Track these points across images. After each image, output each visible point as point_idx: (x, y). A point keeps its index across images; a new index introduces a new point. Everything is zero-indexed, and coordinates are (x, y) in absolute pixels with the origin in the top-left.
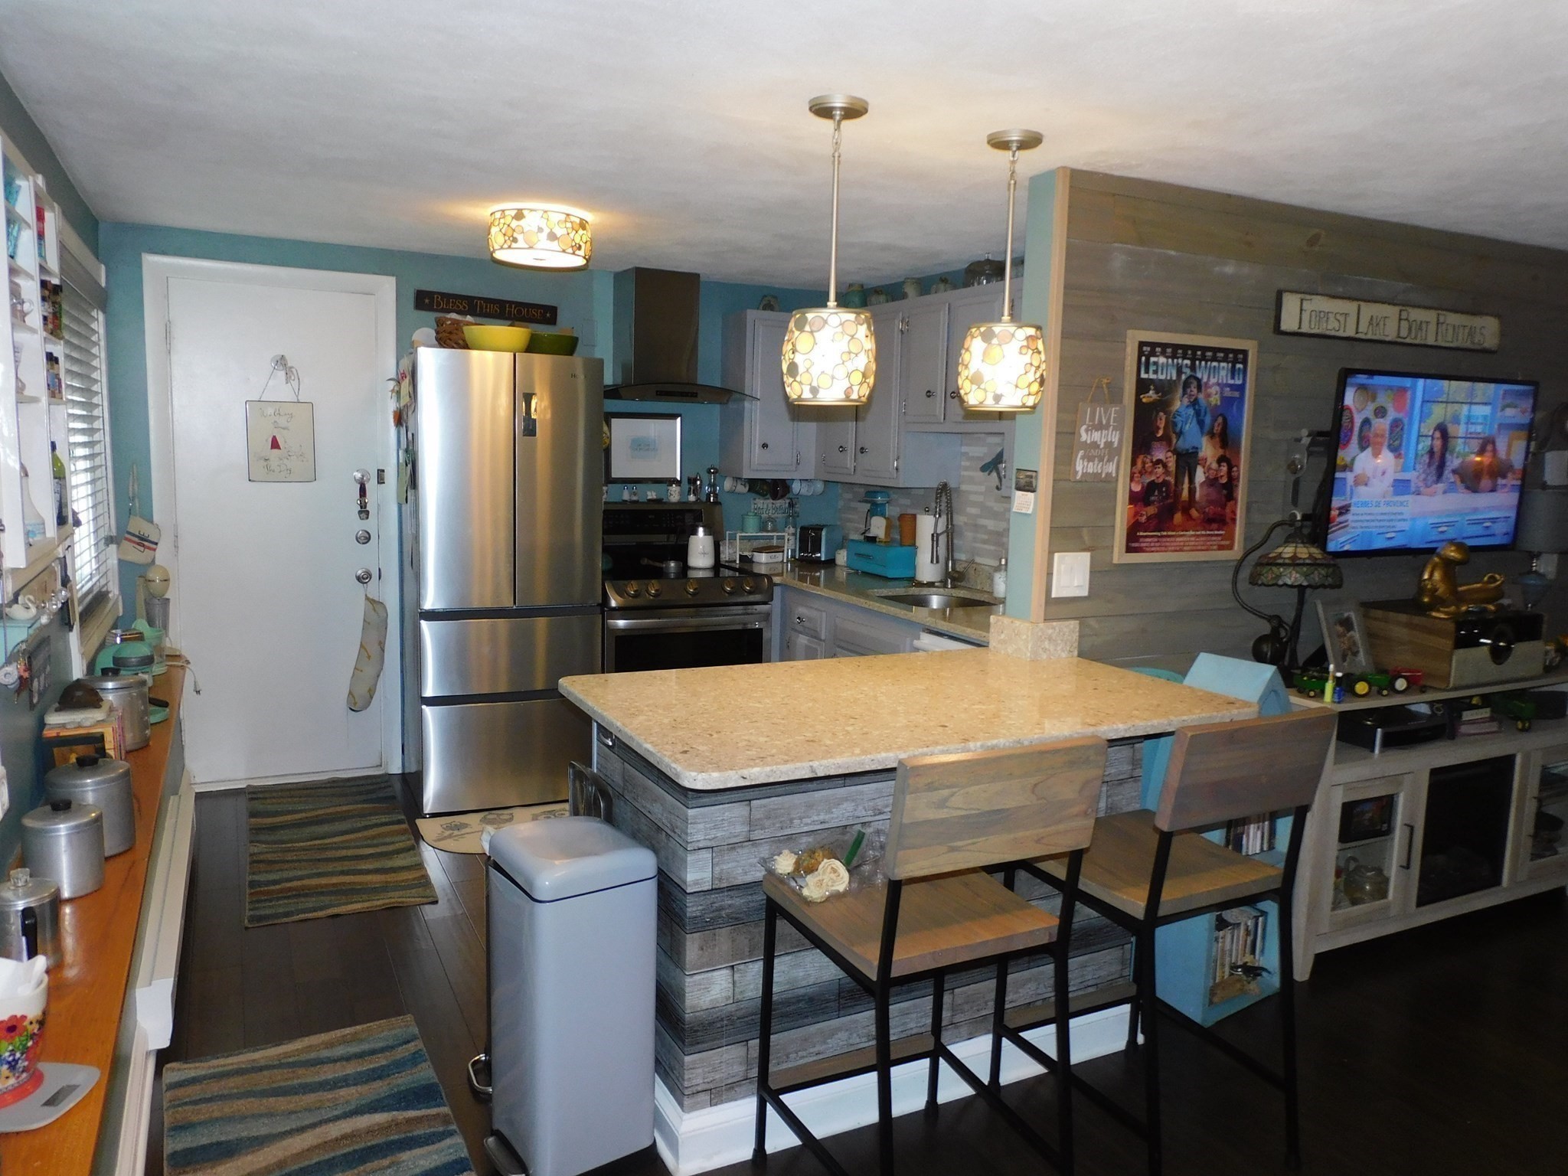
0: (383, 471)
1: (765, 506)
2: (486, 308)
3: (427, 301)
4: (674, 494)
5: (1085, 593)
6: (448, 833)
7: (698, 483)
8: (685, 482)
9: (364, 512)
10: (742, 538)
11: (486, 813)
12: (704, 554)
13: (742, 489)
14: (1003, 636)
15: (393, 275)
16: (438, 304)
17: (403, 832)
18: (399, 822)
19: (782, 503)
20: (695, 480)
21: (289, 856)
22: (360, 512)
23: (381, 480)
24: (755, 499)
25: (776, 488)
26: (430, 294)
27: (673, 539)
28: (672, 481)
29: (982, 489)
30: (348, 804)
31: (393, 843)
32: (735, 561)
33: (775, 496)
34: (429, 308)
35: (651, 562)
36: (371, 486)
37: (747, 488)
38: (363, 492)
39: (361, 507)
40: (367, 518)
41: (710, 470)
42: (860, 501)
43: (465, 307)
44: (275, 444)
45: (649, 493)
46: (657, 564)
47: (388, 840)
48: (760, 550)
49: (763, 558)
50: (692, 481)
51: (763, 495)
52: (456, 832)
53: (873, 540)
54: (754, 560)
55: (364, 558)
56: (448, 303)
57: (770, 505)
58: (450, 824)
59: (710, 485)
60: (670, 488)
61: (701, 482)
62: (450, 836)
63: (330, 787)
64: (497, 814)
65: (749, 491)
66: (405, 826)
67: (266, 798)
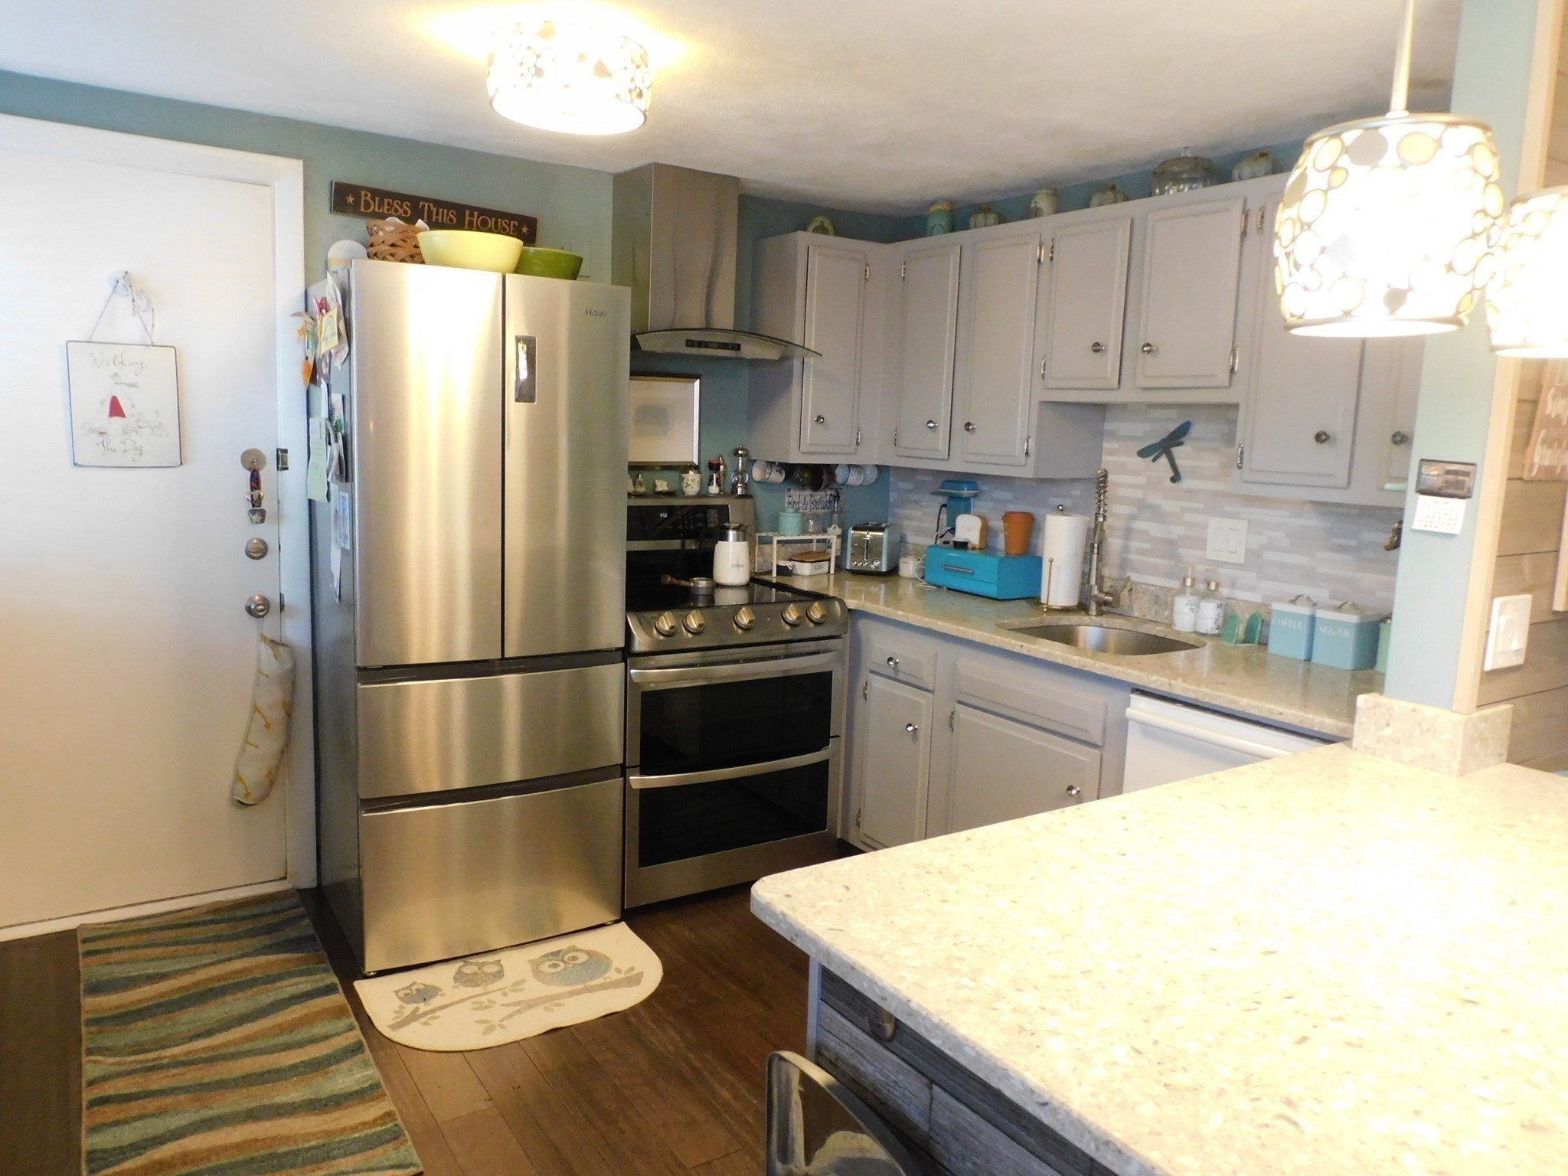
0: (285, 451)
1: (802, 498)
2: (437, 214)
3: (350, 199)
4: (692, 483)
5: (1519, 660)
6: (409, 1008)
7: (722, 467)
8: (704, 468)
9: (257, 509)
10: (779, 542)
11: (460, 964)
12: (738, 566)
13: (777, 477)
14: (1388, 731)
15: (297, 157)
16: (367, 205)
17: (338, 1013)
18: (329, 990)
19: (823, 495)
20: (718, 465)
21: (157, 1082)
22: (253, 512)
23: (282, 462)
24: (789, 490)
25: (817, 476)
26: (355, 190)
27: (691, 545)
28: (686, 467)
29: (1141, 480)
30: (242, 956)
31: (326, 1038)
32: (770, 572)
33: (816, 486)
34: (354, 210)
35: (675, 581)
36: (268, 472)
37: (784, 476)
38: (255, 482)
39: (253, 506)
40: (262, 521)
41: (737, 450)
42: (933, 493)
43: (405, 212)
44: (116, 409)
45: (658, 483)
46: (683, 583)
47: (318, 1030)
48: (802, 558)
49: (804, 569)
50: (714, 467)
51: (802, 486)
52: (423, 1007)
53: (963, 546)
54: (794, 572)
55: (258, 580)
56: (381, 204)
57: (808, 498)
58: (409, 987)
59: (737, 472)
60: (684, 475)
61: (725, 467)
62: (414, 1017)
63: (212, 922)
64: (477, 964)
65: (786, 479)
66: (339, 998)
67: (108, 951)
